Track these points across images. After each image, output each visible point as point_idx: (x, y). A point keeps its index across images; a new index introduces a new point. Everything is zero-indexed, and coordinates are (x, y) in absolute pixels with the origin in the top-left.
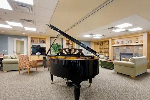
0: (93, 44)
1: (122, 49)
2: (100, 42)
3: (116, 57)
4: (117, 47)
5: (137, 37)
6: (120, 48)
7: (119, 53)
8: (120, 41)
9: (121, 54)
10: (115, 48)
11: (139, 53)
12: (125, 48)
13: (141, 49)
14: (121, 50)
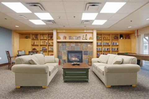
0: (18, 35)
1: (70, 45)
2: (33, 34)
3: (63, 57)
4: (64, 44)
5: (87, 34)
6: (68, 45)
7: (66, 51)
8: (67, 36)
9: (69, 52)
10: (60, 44)
11: (87, 50)
12: (73, 45)
13: (89, 47)
14: (69, 47)
